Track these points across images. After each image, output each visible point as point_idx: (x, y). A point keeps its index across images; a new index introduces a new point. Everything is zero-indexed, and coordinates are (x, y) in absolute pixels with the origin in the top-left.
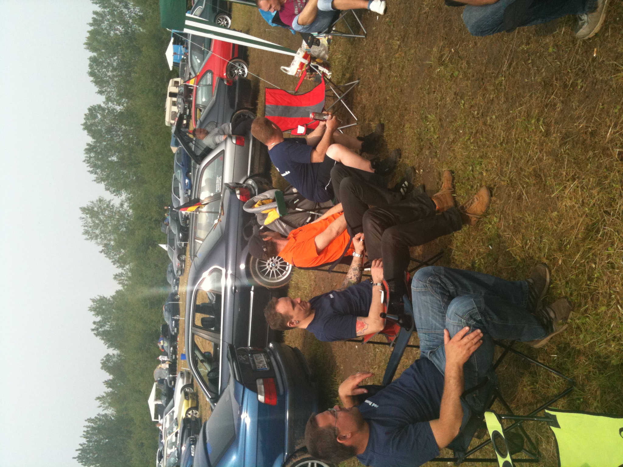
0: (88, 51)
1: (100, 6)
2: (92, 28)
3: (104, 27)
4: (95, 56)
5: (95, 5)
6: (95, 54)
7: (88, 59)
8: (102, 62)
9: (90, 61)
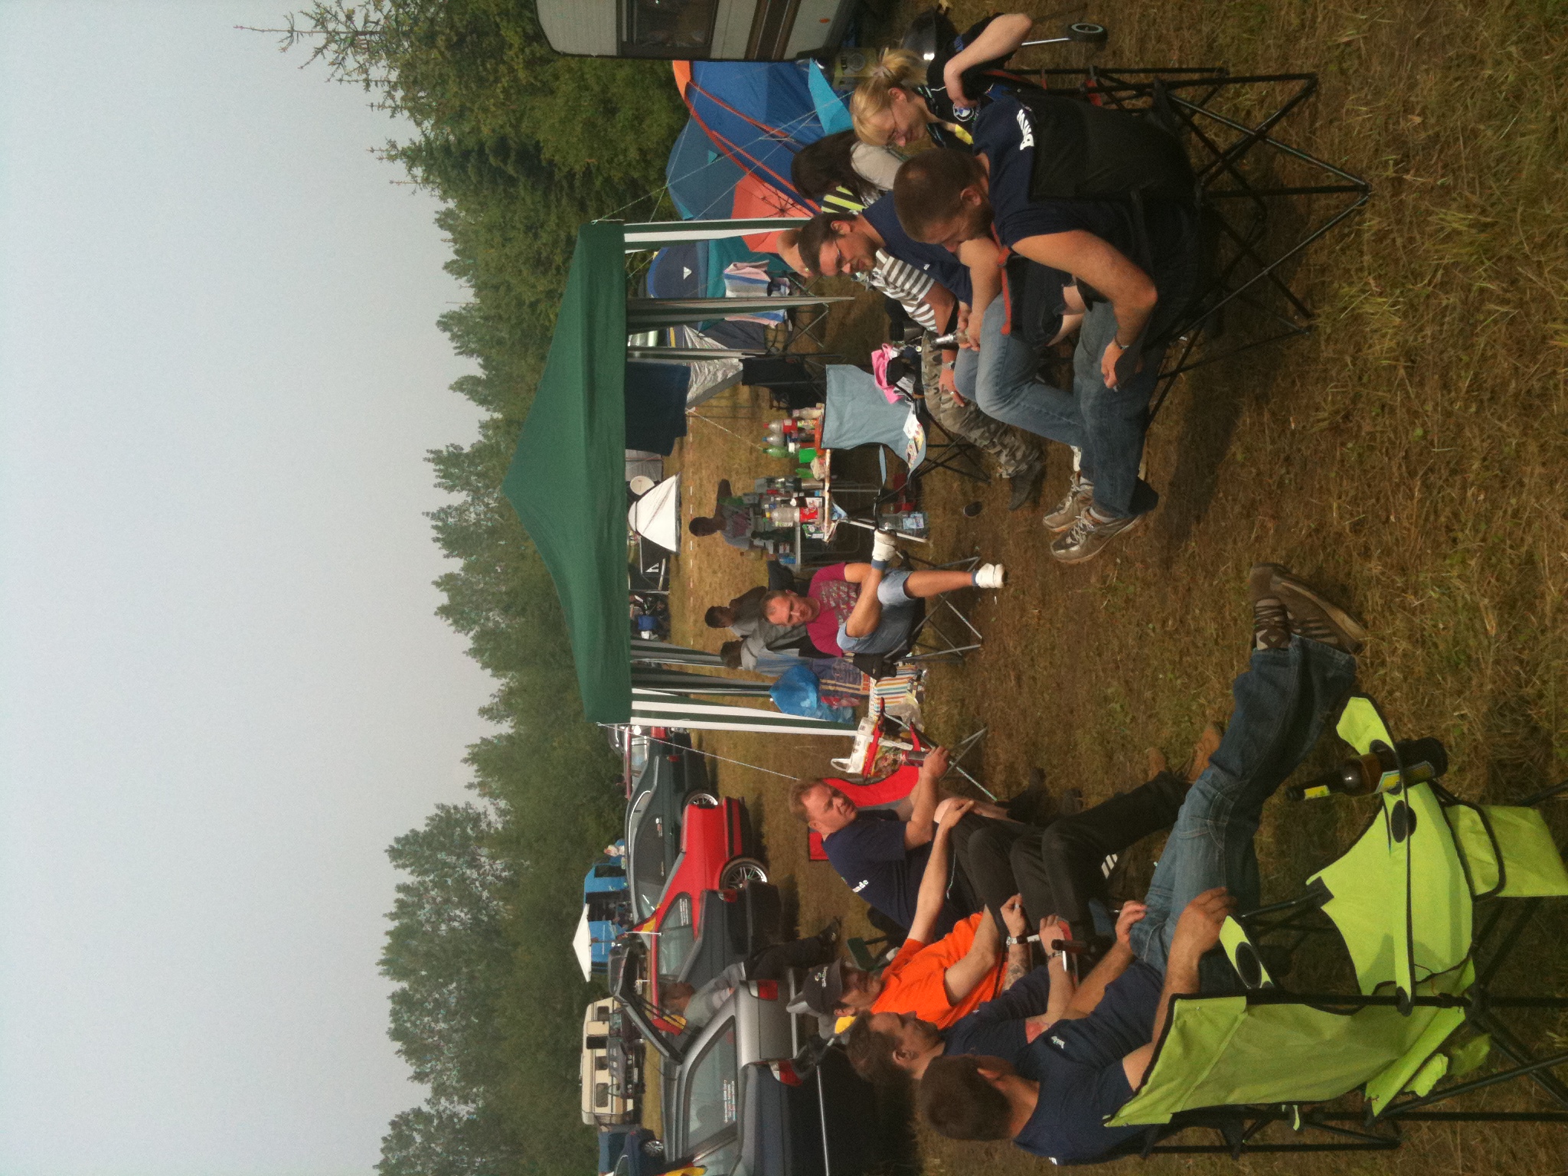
0: (388, 978)
1: (412, 873)
2: (396, 923)
3: (422, 918)
4: (403, 990)
5: (400, 870)
6: (405, 985)
7: (389, 998)
8: (421, 1002)
9: (394, 1002)
